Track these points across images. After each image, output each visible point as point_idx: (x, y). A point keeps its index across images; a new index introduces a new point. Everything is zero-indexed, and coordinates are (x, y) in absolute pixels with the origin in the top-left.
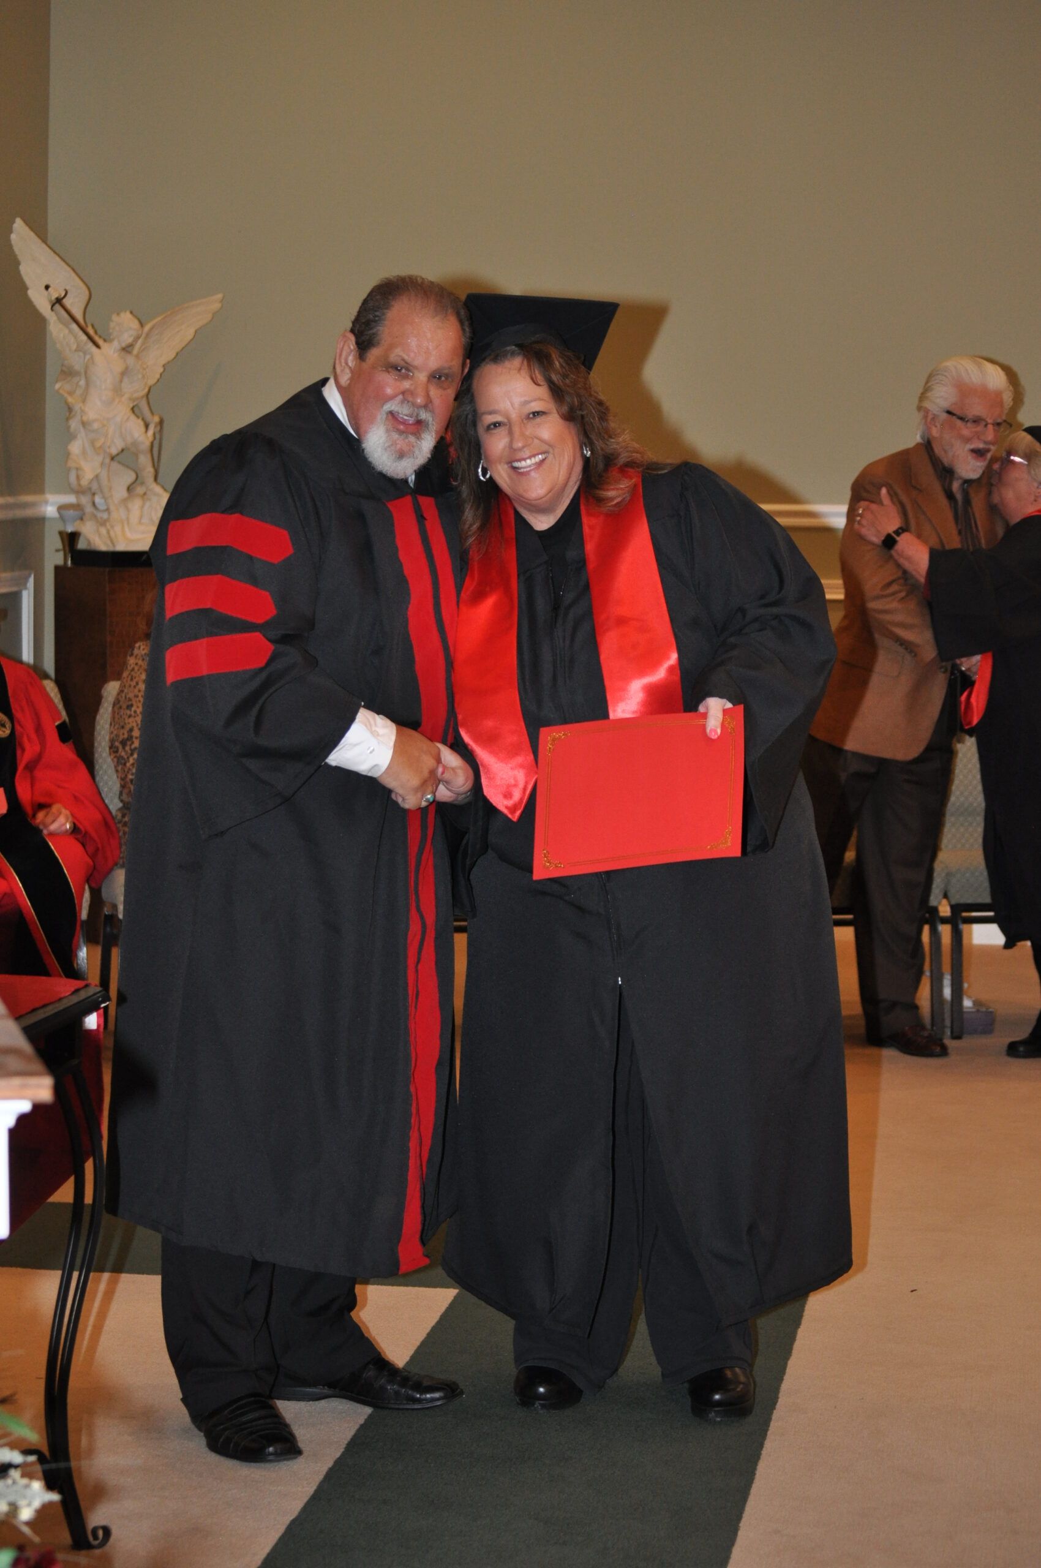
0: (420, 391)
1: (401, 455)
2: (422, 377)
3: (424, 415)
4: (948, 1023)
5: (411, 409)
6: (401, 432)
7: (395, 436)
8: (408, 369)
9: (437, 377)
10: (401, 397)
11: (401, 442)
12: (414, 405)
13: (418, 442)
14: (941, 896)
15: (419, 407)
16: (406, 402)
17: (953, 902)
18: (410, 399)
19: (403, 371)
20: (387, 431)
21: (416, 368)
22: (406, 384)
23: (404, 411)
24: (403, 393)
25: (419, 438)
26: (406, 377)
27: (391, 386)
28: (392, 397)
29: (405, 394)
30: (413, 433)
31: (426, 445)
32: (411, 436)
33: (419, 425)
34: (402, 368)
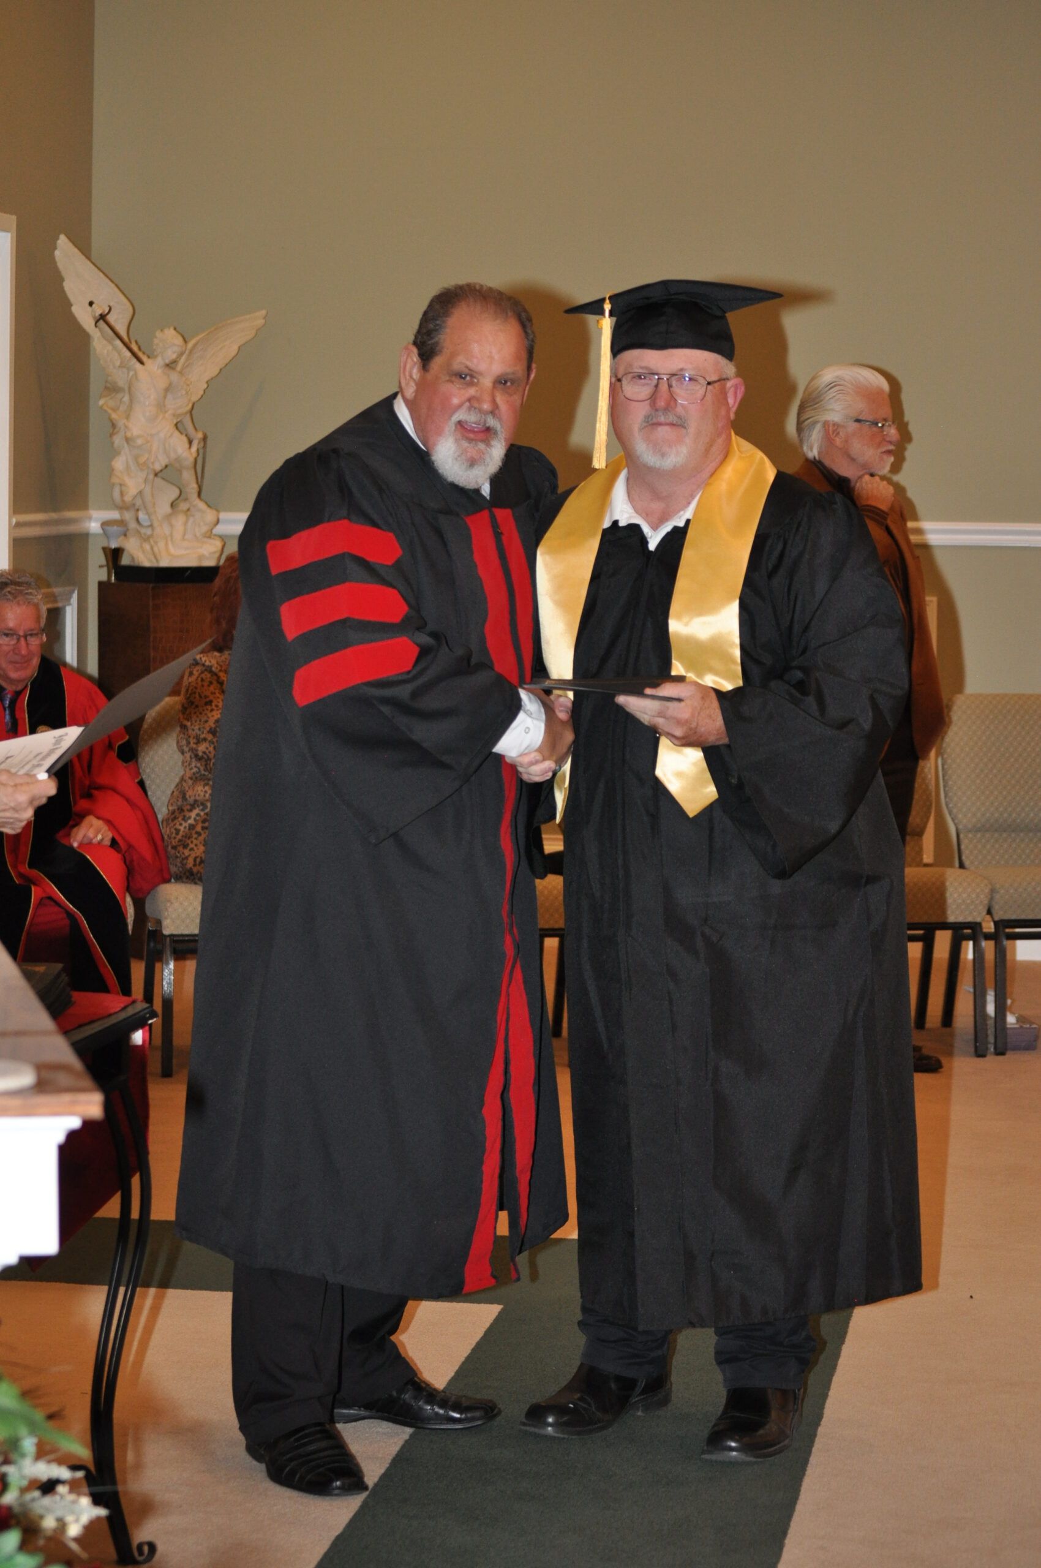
0: (487, 397)
1: (472, 463)
2: (487, 382)
3: (491, 422)
4: (991, 1039)
5: (479, 415)
6: (470, 440)
7: (465, 444)
8: (472, 376)
9: (501, 382)
10: (467, 404)
11: (472, 450)
12: (481, 411)
13: (488, 449)
14: (985, 912)
15: (486, 413)
16: (473, 409)
17: (997, 918)
18: (476, 405)
19: (468, 378)
20: (456, 440)
21: (481, 374)
22: (472, 391)
23: (471, 418)
24: (469, 400)
25: (488, 445)
26: (471, 384)
27: (457, 394)
28: (460, 406)
29: (472, 402)
30: (482, 441)
31: (497, 452)
32: (480, 444)
33: (488, 432)
34: (466, 375)
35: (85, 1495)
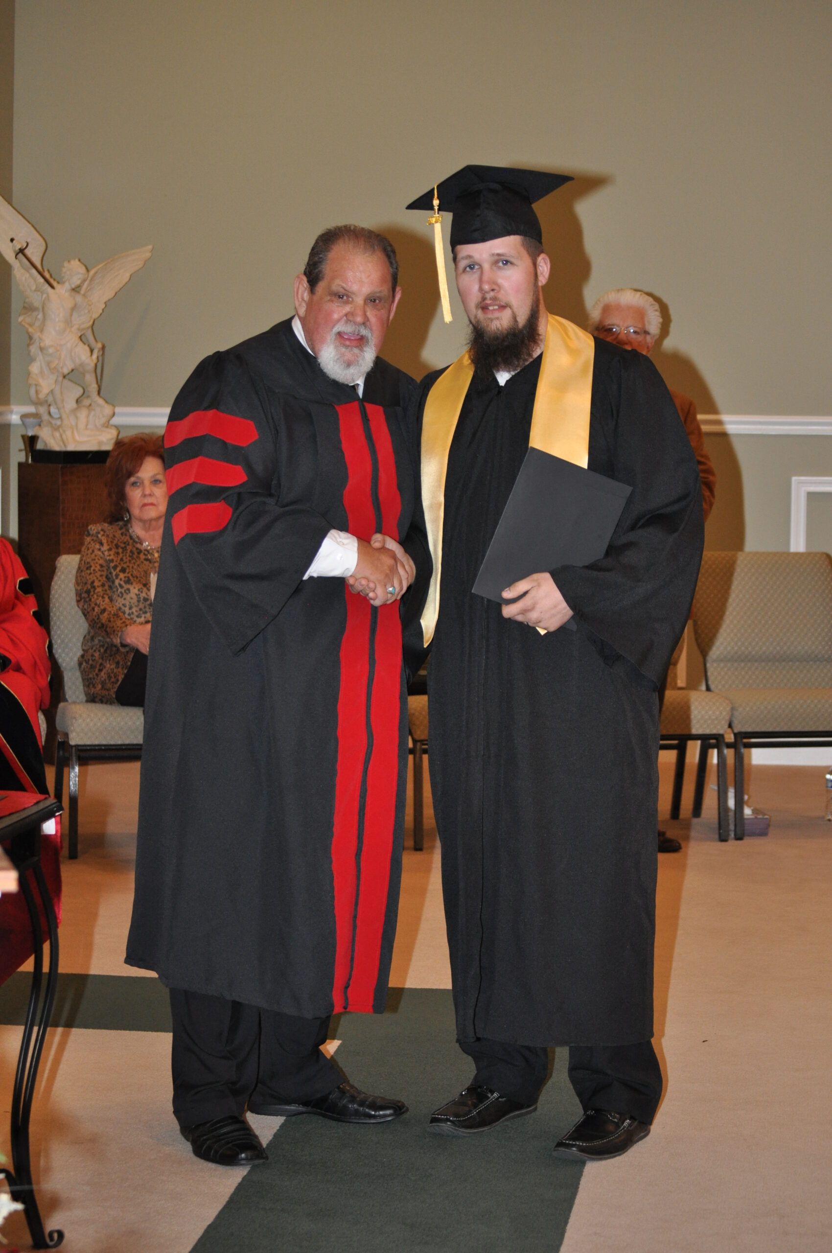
0: (359, 312)
1: (349, 364)
2: (360, 301)
3: (364, 332)
5: (354, 327)
6: (347, 347)
7: (343, 350)
8: (348, 296)
9: (371, 299)
10: (345, 318)
11: (349, 356)
12: (355, 323)
13: (362, 353)
14: (726, 726)
15: (360, 325)
16: (349, 322)
17: (737, 731)
18: (351, 319)
19: (345, 298)
20: (336, 347)
21: (354, 293)
22: (347, 308)
23: (348, 329)
24: (346, 315)
25: (362, 350)
26: (347, 302)
27: (338, 311)
28: (339, 320)
29: (349, 317)
30: (357, 347)
31: (368, 357)
32: (355, 349)
33: (361, 341)
34: (343, 296)
35: (5, 1192)
